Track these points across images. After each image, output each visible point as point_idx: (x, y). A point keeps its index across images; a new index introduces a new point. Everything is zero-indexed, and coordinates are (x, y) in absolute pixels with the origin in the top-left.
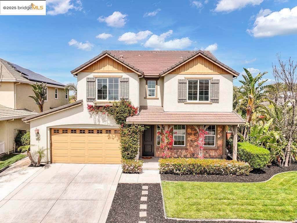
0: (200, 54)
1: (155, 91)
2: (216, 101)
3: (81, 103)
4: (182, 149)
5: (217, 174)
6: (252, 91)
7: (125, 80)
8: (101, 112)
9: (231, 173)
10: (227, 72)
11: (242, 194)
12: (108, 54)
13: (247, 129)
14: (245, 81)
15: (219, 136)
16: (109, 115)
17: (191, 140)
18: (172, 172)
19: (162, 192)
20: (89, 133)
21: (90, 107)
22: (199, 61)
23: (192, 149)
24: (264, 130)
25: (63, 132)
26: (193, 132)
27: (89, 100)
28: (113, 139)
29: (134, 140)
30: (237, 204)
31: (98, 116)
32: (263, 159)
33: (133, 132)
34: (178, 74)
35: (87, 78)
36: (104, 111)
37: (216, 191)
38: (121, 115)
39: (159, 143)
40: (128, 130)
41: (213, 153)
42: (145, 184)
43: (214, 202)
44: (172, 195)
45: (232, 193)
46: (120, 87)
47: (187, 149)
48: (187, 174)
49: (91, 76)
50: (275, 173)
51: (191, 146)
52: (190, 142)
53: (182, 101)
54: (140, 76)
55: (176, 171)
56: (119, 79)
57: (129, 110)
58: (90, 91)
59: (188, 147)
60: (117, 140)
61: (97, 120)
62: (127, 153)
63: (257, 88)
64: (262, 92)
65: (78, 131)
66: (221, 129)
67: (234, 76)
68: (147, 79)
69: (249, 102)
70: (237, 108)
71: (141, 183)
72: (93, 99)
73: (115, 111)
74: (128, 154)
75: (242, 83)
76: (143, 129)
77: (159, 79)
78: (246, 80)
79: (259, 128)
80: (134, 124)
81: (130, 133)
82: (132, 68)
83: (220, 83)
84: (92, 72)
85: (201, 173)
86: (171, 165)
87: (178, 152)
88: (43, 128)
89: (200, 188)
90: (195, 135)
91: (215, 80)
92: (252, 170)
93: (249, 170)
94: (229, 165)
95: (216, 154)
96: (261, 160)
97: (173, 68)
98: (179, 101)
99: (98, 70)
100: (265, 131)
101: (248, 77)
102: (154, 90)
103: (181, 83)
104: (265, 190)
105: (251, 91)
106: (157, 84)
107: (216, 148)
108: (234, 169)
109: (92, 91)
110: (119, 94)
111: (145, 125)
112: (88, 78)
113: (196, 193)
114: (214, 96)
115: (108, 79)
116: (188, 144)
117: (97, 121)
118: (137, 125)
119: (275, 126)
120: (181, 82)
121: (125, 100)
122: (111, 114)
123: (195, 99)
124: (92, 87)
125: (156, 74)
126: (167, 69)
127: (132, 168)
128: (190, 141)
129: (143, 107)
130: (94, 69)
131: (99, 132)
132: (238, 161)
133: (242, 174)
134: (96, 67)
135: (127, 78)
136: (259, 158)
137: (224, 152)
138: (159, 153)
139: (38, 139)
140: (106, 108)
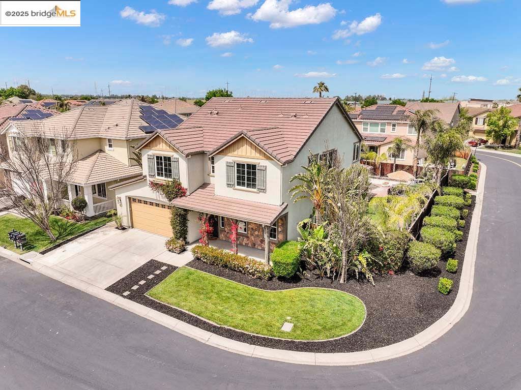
0: (243, 135)
4: (243, 236)
15: (280, 229)
19: (169, 276)
21: (151, 183)
23: (253, 238)
25: (138, 202)
34: (226, 155)
35: (147, 155)
39: (223, 226)
41: (274, 247)
46: (172, 166)
47: (248, 237)
49: (150, 153)
51: (252, 235)
53: (230, 186)
56: (171, 158)
58: (151, 167)
59: (249, 235)
65: (148, 203)
66: (282, 222)
72: (153, 175)
82: (178, 149)
83: (267, 171)
84: (150, 149)
88: (124, 196)
91: (262, 166)
98: (227, 186)
99: (155, 148)
103: (228, 166)
107: (277, 242)
110: (172, 173)
114: (260, 184)
115: (163, 158)
116: (249, 232)
121: (176, 180)
123: (243, 184)
124: (152, 164)
128: (251, 228)
130: (152, 146)
134: (154, 144)
135: (176, 158)
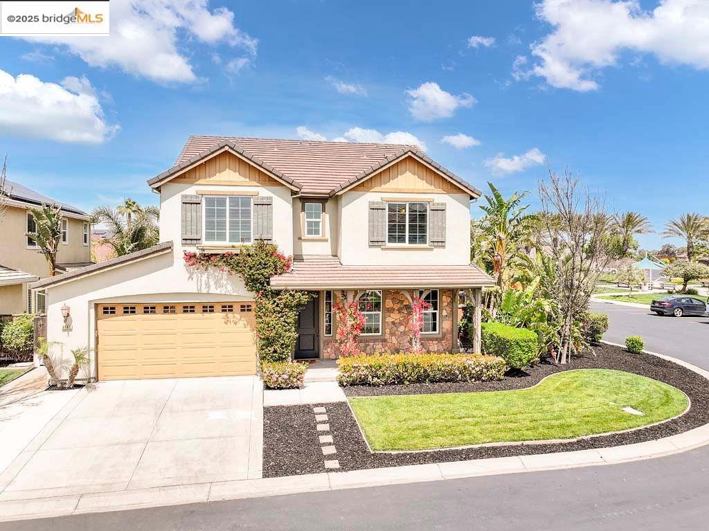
0: (410, 154)
1: (321, 223)
2: (441, 243)
3: (170, 247)
4: (375, 340)
5: (447, 381)
6: (503, 227)
7: (265, 201)
8: (215, 266)
9: (471, 379)
10: (460, 189)
11: (495, 408)
12: (230, 147)
13: (495, 297)
14: (490, 207)
15: (444, 313)
16: (234, 272)
17: (393, 323)
18: (363, 382)
19: (354, 415)
20: (185, 311)
21: (190, 257)
22: (407, 165)
23: (394, 340)
24: (526, 298)
25: (125, 312)
26: (397, 307)
27: (189, 242)
28: (236, 323)
29: (286, 323)
30: (490, 422)
31: (206, 276)
32: (526, 350)
33: (286, 306)
34: (368, 191)
35: (182, 196)
36: (220, 264)
37: (452, 406)
38: (258, 272)
39: (329, 331)
40: (275, 302)
41: (434, 346)
42: (316, 405)
43: (450, 422)
44: (374, 418)
45: (479, 408)
46: (254, 216)
47: (385, 341)
48: (394, 383)
49: (191, 191)
50: (547, 374)
51: (392, 334)
52: (391, 326)
53: (376, 244)
54: (296, 193)
55: (373, 378)
56: (252, 200)
57: (274, 262)
58: (189, 223)
59: (387, 336)
60: (245, 325)
61: (203, 283)
62: (272, 349)
63: (510, 221)
64: (520, 228)
65: (159, 309)
66: (449, 300)
67: (472, 198)
68: (304, 200)
69: (497, 247)
70: (477, 257)
71: (309, 403)
72: (197, 240)
73: (245, 264)
74: (275, 351)
75: (486, 210)
76: (305, 299)
77: (329, 200)
78: (491, 205)
79: (517, 294)
80: (286, 291)
81: (278, 309)
82: (280, 178)
83: (447, 210)
84: (192, 183)
85: (419, 380)
86: (362, 368)
87: (368, 348)
88: (80, 304)
89: (423, 403)
90: (399, 312)
91: (438, 204)
92: (509, 369)
93: (504, 369)
94: (470, 362)
95: (441, 347)
96: (523, 351)
97: (359, 180)
98: (371, 244)
99: (208, 179)
100: (527, 300)
101: (494, 200)
102: (319, 222)
103: (374, 209)
104: (532, 399)
105: (500, 226)
106: (324, 210)
107: (440, 336)
108: (477, 369)
109: (194, 223)
110: (252, 229)
111: (309, 292)
112: (186, 196)
113: (417, 412)
114: (436, 234)
115: (228, 200)
116: (387, 331)
117: (204, 286)
118: (293, 291)
119: (544, 290)
120: (376, 206)
121: (265, 242)
122: (237, 270)
123: (402, 239)
124: (194, 214)
125: (324, 190)
126: (347, 180)
127: (286, 377)
128: (390, 323)
129: (298, 258)
130: (197, 176)
131: (209, 308)
132: (483, 354)
133: (491, 379)
134: (202, 173)
135: (268, 198)
136: (520, 346)
137: (454, 343)
138: (329, 350)
139: (68, 328)
140: (225, 259)
